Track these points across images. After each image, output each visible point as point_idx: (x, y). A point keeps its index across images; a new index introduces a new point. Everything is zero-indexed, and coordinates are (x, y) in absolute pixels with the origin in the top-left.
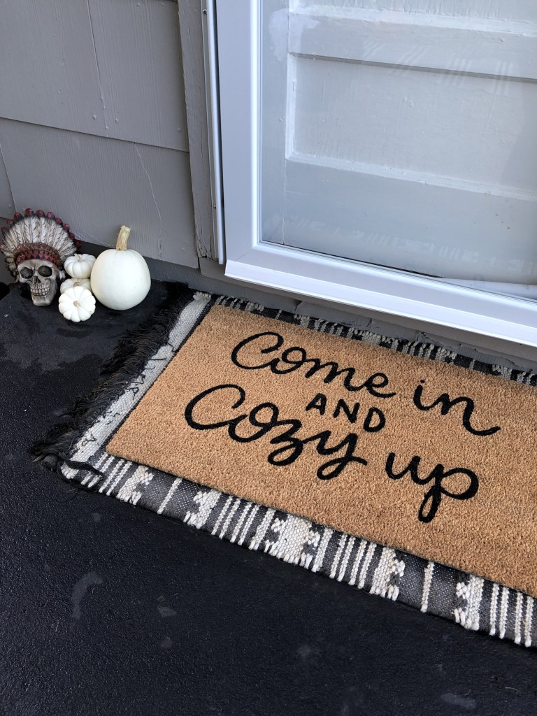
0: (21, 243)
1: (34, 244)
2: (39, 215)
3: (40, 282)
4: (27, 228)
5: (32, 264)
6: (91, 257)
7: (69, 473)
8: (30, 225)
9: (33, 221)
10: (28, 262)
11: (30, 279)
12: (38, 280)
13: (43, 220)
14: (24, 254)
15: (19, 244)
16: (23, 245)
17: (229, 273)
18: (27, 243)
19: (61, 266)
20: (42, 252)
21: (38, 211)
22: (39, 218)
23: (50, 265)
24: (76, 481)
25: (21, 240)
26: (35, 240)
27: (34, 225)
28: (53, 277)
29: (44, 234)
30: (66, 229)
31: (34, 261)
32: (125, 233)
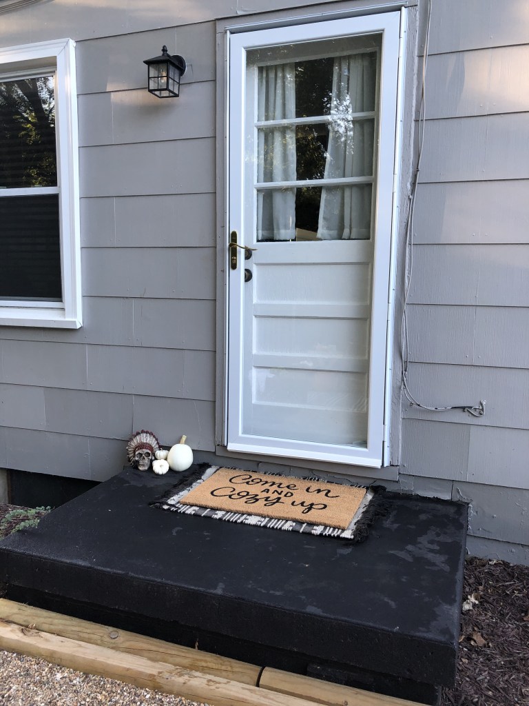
0: (139, 443)
2: (147, 432)
3: (145, 459)
4: (142, 437)
6: (167, 451)
7: (166, 507)
9: (145, 435)
10: (141, 450)
11: (140, 458)
13: (148, 435)
14: (139, 447)
17: (229, 448)
18: (142, 442)
19: (154, 455)
20: (147, 447)
23: (150, 452)
24: (169, 509)
25: (139, 441)
26: (145, 442)
28: (150, 458)
29: (148, 440)
30: (157, 440)
31: (143, 450)
32: (184, 438)
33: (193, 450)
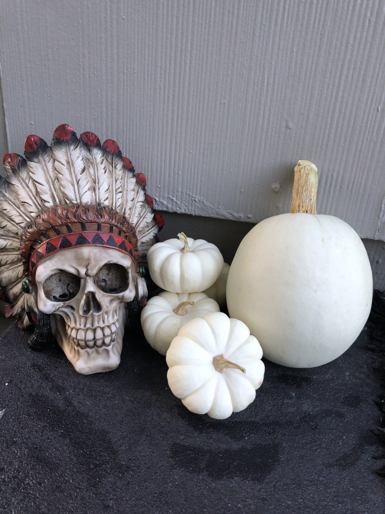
0: (50, 204)
1: (86, 208)
2: (88, 142)
3: (98, 307)
4: (64, 170)
5: (79, 259)
8: (70, 164)
9: (78, 154)
10: (69, 254)
11: (72, 302)
12: (93, 304)
13: (98, 154)
14: (58, 232)
15: (43, 209)
16: (54, 210)
18: (64, 204)
20: (106, 228)
21: (87, 134)
22: (89, 151)
23: (126, 262)
25: (47, 197)
26: (87, 198)
27: (79, 164)
28: (128, 294)
29: (104, 187)
30: (141, 182)
31: (87, 251)
33: (366, 241)
